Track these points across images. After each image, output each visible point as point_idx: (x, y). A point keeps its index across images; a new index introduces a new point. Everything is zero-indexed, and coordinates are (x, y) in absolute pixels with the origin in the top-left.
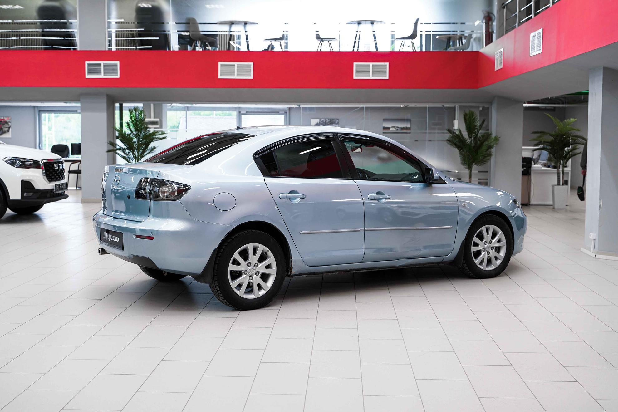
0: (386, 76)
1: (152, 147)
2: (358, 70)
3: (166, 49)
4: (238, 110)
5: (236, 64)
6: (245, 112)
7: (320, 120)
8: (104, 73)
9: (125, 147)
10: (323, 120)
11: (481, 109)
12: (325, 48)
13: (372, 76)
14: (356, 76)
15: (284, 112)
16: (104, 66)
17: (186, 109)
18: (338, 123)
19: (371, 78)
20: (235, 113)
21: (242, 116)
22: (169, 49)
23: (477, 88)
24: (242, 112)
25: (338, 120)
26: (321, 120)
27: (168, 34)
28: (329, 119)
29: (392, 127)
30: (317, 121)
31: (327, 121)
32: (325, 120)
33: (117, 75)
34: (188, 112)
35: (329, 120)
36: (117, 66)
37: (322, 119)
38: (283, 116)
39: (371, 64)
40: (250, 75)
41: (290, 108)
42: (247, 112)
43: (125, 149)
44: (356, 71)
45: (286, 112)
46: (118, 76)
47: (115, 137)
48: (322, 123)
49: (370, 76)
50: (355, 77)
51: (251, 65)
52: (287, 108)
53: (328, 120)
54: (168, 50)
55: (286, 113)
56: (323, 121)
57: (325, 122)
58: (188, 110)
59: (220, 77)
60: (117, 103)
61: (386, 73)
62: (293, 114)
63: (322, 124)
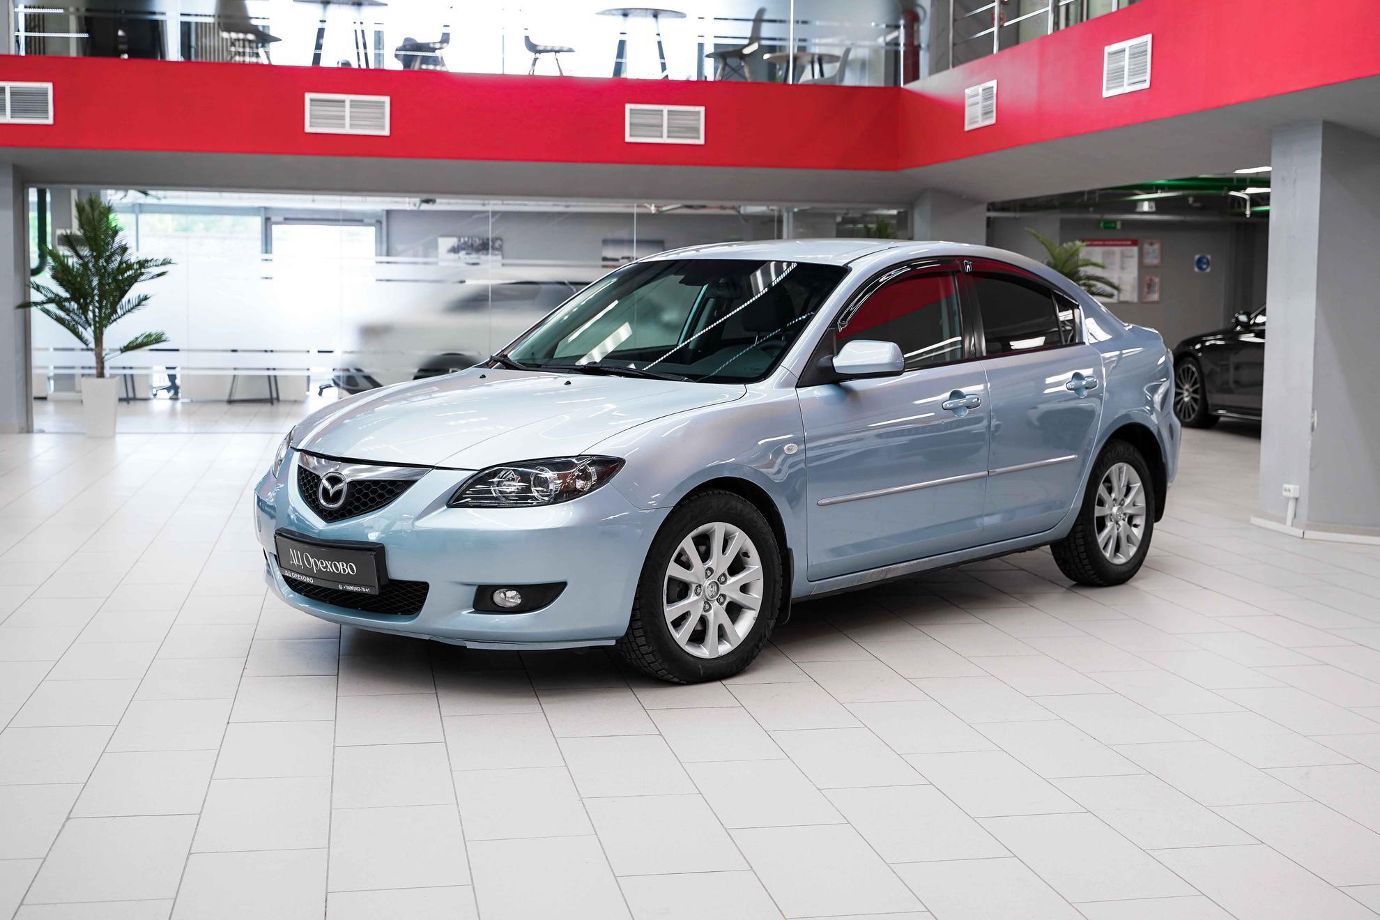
0: (698, 138)
1: (139, 296)
2: (635, 121)
3: (155, 57)
4: (265, 214)
5: (348, 98)
6: (281, 219)
7: (460, 240)
8: (13, 111)
9: (67, 295)
10: (466, 239)
11: (839, 219)
12: (547, 68)
13: (668, 137)
14: (631, 136)
15: (373, 221)
16: (12, 94)
17: (137, 208)
18: (500, 249)
19: (665, 140)
20: (257, 222)
21: (274, 228)
22: (163, 56)
23: (896, 168)
24: (274, 219)
25: (501, 240)
26: (462, 240)
27: (162, 21)
28: (479, 239)
29: (623, 258)
30: (453, 242)
31: (476, 242)
32: (470, 240)
33: (47, 118)
34: (142, 217)
35: (481, 242)
36: (46, 94)
37: (464, 237)
38: (372, 229)
39: (665, 109)
40: (383, 127)
41: (388, 212)
42: (286, 219)
43: (66, 299)
44: (631, 124)
45: (379, 222)
46: (50, 121)
47: (29, 273)
48: (463, 246)
49: (662, 137)
50: (628, 139)
51: (384, 102)
52: (383, 211)
53: (477, 240)
54: (159, 58)
55: (378, 225)
56: (465, 243)
57: (472, 245)
58: (141, 212)
59: (308, 129)
60: (32, 187)
61: (697, 130)
62: (398, 226)
63: (464, 249)
